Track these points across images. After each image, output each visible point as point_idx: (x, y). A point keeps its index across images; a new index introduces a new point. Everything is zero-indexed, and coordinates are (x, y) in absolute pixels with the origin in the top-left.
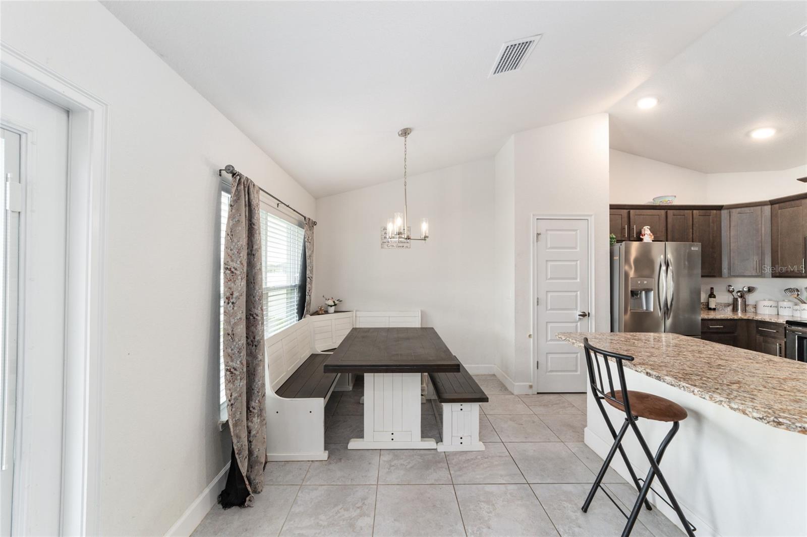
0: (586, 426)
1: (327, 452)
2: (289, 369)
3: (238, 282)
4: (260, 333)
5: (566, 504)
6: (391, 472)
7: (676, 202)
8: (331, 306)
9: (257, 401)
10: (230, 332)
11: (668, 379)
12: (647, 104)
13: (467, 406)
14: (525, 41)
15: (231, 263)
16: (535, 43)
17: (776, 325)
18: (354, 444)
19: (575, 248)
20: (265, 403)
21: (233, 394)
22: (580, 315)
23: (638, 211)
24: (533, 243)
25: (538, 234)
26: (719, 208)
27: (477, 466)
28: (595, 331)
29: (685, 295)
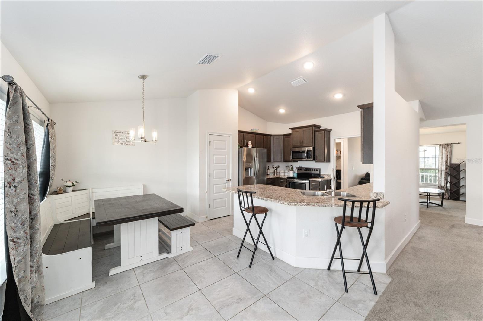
0: (233, 227)
1: (95, 282)
2: (44, 237)
3: (20, 170)
4: (37, 208)
5: (231, 258)
6: (145, 276)
7: (259, 132)
8: (70, 187)
9: (35, 261)
10: (13, 210)
11: (265, 198)
12: (251, 91)
13: (184, 230)
14: (215, 55)
15: (11, 155)
16: (219, 58)
17: (285, 178)
18: (113, 272)
19: (225, 149)
20: (42, 261)
21: (16, 258)
22: (227, 180)
23: (247, 134)
24: (208, 146)
25: (210, 142)
26: (271, 135)
27: (191, 257)
28: (233, 186)
29: (262, 170)
